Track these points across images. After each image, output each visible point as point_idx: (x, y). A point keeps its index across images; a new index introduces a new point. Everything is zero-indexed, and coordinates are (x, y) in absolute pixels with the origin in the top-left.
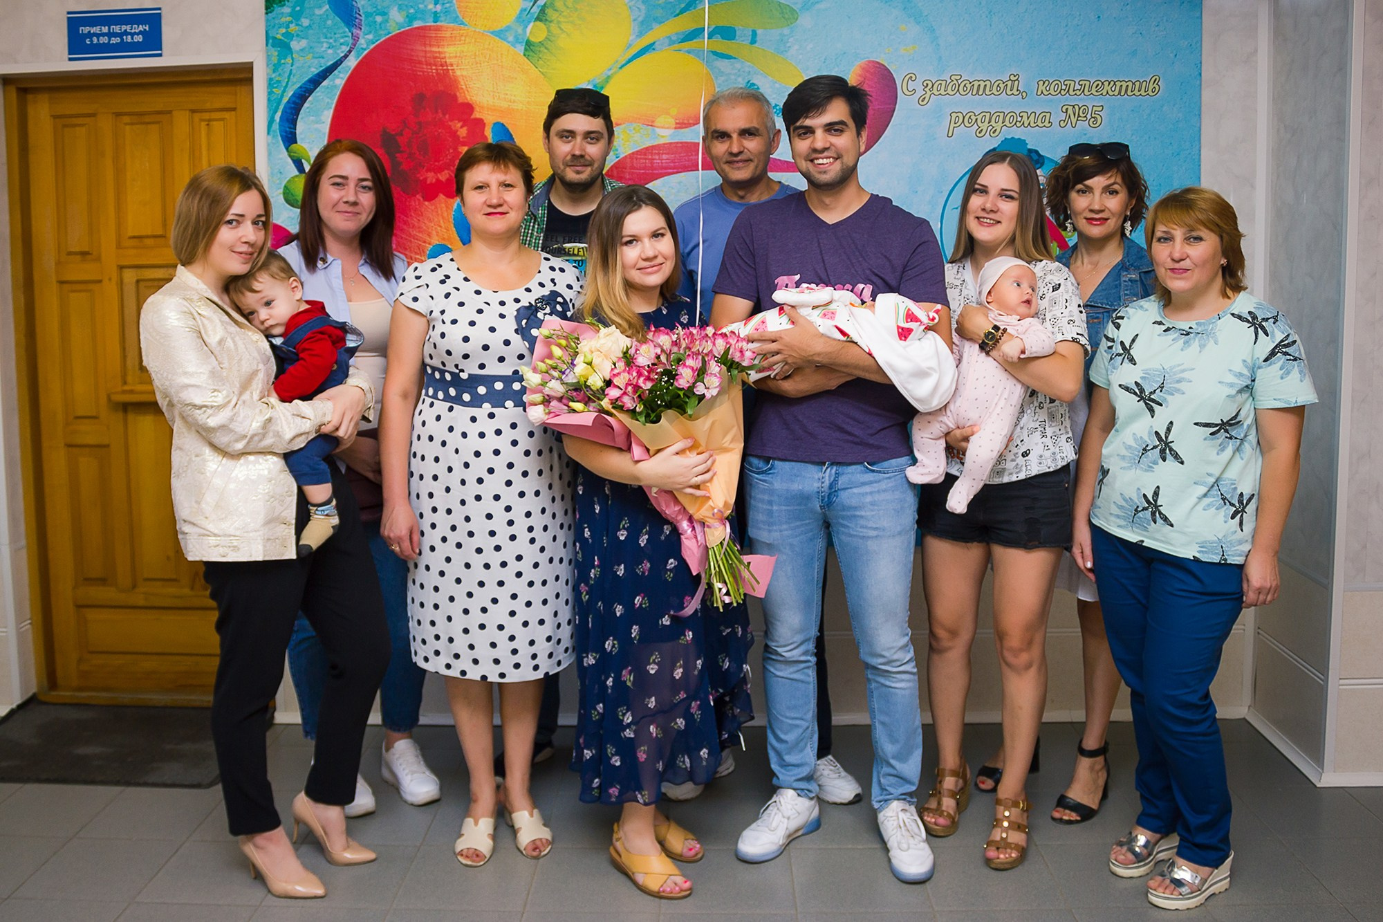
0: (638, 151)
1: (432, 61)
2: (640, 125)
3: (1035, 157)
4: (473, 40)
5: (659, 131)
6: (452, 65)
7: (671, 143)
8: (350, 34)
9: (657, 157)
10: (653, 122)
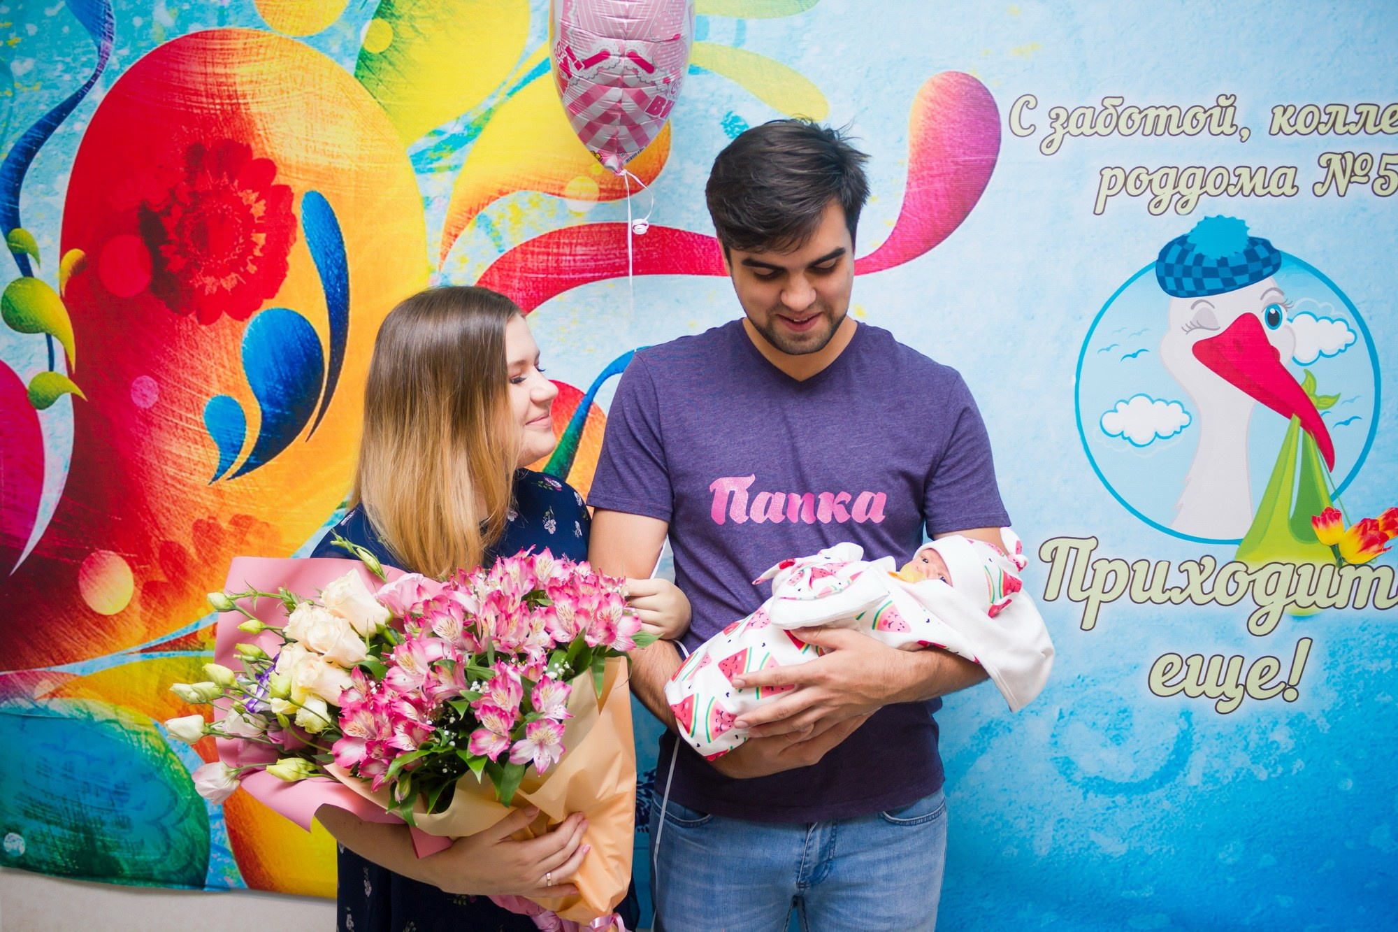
0: (534, 240)
1: (215, 90)
2: (540, 193)
3: (1262, 253)
4: (278, 53)
5: (572, 204)
6: (244, 96)
7: (591, 226)
8: (96, 48)
9: (567, 250)
10: (562, 188)
